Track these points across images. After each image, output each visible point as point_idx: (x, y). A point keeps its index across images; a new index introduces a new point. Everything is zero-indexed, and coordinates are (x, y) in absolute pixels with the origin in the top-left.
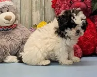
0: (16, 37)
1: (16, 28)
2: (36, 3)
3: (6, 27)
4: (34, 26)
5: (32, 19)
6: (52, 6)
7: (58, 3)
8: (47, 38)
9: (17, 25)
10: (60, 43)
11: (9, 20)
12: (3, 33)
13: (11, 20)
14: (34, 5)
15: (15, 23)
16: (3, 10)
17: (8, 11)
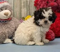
0: (12, 26)
1: (11, 20)
2: (24, 3)
3: (5, 20)
4: (23, 18)
5: (21, 13)
6: (35, 5)
7: (38, 3)
8: (29, 27)
9: (11, 18)
10: (37, 30)
11: (7, 15)
12: (3, 23)
13: (8, 15)
14: (22, 4)
15: (10, 17)
16: (3, 9)
17: (6, 9)
